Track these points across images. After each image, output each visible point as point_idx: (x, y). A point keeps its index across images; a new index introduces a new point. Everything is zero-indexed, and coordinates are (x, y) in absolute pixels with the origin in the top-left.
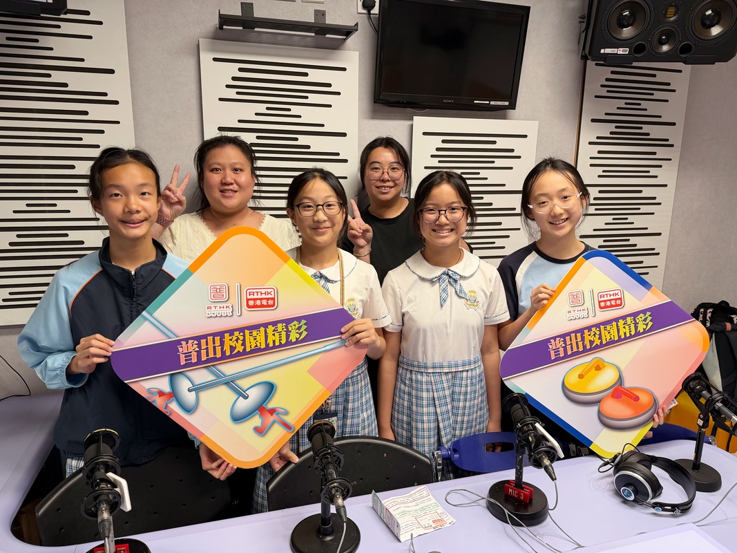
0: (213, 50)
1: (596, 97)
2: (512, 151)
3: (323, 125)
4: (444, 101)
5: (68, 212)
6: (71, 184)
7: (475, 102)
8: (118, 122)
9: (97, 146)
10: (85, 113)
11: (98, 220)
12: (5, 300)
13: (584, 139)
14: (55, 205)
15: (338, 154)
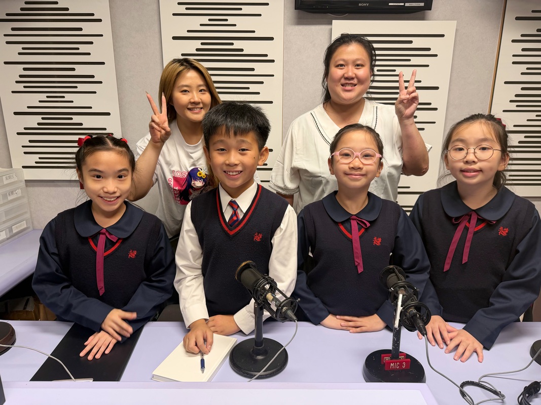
2: (429, 49)
3: (254, 32)
4: (360, 5)
5: (72, 102)
6: (73, 82)
7: (390, 4)
8: (102, 35)
9: (89, 54)
10: (80, 29)
11: (91, 108)
12: (36, 163)
13: (508, 36)
14: (64, 97)
15: (266, 55)
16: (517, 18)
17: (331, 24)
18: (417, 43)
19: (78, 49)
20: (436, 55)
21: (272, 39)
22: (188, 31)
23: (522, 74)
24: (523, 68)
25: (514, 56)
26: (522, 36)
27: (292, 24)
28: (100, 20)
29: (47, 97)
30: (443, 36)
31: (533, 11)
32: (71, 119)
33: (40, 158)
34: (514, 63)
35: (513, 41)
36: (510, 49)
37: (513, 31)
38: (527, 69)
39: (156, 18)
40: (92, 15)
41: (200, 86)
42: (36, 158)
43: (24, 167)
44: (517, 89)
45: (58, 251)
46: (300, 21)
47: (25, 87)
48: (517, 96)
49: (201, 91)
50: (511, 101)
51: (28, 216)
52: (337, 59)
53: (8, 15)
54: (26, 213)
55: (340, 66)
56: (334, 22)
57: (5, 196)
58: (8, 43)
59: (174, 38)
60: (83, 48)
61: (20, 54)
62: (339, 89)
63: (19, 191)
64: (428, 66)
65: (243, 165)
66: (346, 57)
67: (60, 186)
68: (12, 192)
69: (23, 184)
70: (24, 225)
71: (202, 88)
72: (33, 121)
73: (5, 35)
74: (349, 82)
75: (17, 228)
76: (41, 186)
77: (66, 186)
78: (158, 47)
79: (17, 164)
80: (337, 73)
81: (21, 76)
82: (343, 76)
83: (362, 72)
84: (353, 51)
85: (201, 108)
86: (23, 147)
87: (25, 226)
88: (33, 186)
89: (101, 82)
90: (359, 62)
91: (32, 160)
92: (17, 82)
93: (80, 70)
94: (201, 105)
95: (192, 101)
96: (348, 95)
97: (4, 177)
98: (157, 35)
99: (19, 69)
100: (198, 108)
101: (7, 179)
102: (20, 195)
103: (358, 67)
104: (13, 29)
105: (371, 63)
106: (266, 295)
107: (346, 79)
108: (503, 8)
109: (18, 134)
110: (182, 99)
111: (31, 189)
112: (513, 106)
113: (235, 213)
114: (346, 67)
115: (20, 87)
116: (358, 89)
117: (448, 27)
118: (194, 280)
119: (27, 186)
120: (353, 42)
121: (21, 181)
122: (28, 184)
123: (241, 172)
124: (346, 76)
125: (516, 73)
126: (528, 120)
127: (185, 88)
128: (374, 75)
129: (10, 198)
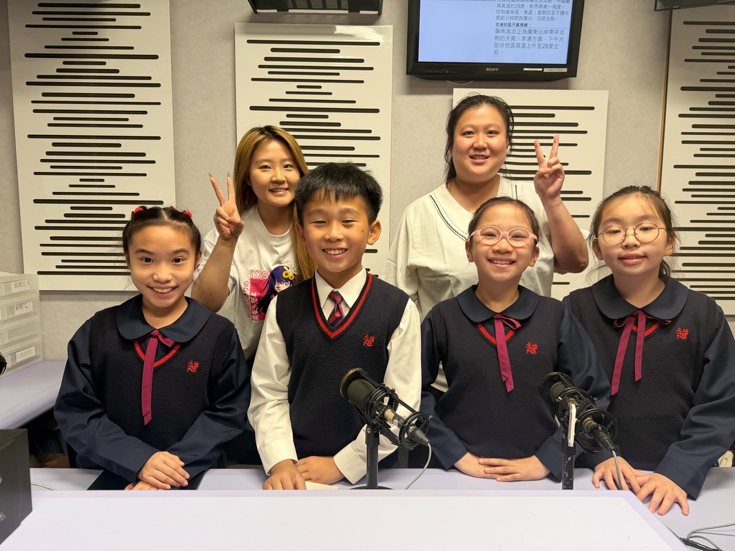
0: (247, 33)
1: (686, 60)
2: (576, 125)
3: (354, 102)
4: (488, 69)
5: (114, 186)
6: (116, 160)
7: (525, 69)
8: (159, 104)
9: (141, 126)
10: (132, 96)
11: (138, 194)
12: (57, 267)
13: (673, 111)
14: (103, 180)
15: (370, 131)
16: (683, 89)
17: (451, 93)
18: (561, 116)
19: (127, 120)
20: (585, 132)
21: (377, 111)
22: (271, 100)
23: (695, 155)
24: (696, 149)
25: (683, 133)
26: (691, 109)
27: (402, 94)
28: (158, 85)
29: (81, 180)
30: (592, 108)
31: (702, 81)
32: (111, 209)
33: (63, 261)
34: (684, 142)
35: (681, 116)
36: (677, 126)
37: (679, 104)
38: (702, 149)
39: (230, 83)
40: (149, 78)
41: (284, 160)
42: (58, 260)
43: (40, 273)
44: (691, 175)
45: (91, 362)
46: (412, 90)
47: (52, 167)
48: (691, 183)
49: (286, 166)
50: (684, 190)
51: (38, 340)
52: (463, 126)
53: (39, 77)
54: (36, 335)
55: (467, 134)
56: (455, 90)
57: (11, 309)
58: (35, 111)
59: (252, 108)
60: (133, 119)
61: (50, 125)
62: (468, 162)
63: (30, 305)
64: (576, 145)
65: (348, 239)
66: (475, 122)
67: (86, 300)
68: (21, 305)
69: (37, 296)
70: (32, 352)
71: (288, 163)
72: (59, 212)
73: (33, 102)
74: (480, 154)
75: (22, 355)
76: (60, 300)
77: (96, 300)
78: (231, 119)
79: (30, 269)
80: (464, 142)
81: (48, 153)
82: (472, 147)
83: (497, 141)
84: (484, 115)
85: (287, 189)
86: (42, 245)
87: (34, 354)
88: (49, 300)
89: (153, 162)
90: (492, 129)
91: (52, 263)
92: (42, 161)
93: (127, 146)
94: (286, 186)
95: (274, 179)
96: (480, 170)
97: (13, 284)
98: (231, 105)
99: (47, 145)
100: (283, 189)
101: (16, 286)
102: (30, 310)
103: (491, 135)
104: (44, 95)
105: (508, 127)
106: (384, 413)
107: (476, 149)
108: (664, 77)
109: (37, 228)
110: (262, 176)
111: (45, 304)
112: (687, 196)
113: (338, 309)
114: (475, 135)
115: (46, 167)
116: (490, 162)
117: (598, 98)
118: (277, 407)
119: (41, 299)
120: (484, 103)
121: (34, 292)
122: (44, 296)
123: (346, 250)
124: (476, 145)
125: (688, 154)
126: (708, 214)
127: (266, 164)
128: (512, 144)
129: (17, 313)
